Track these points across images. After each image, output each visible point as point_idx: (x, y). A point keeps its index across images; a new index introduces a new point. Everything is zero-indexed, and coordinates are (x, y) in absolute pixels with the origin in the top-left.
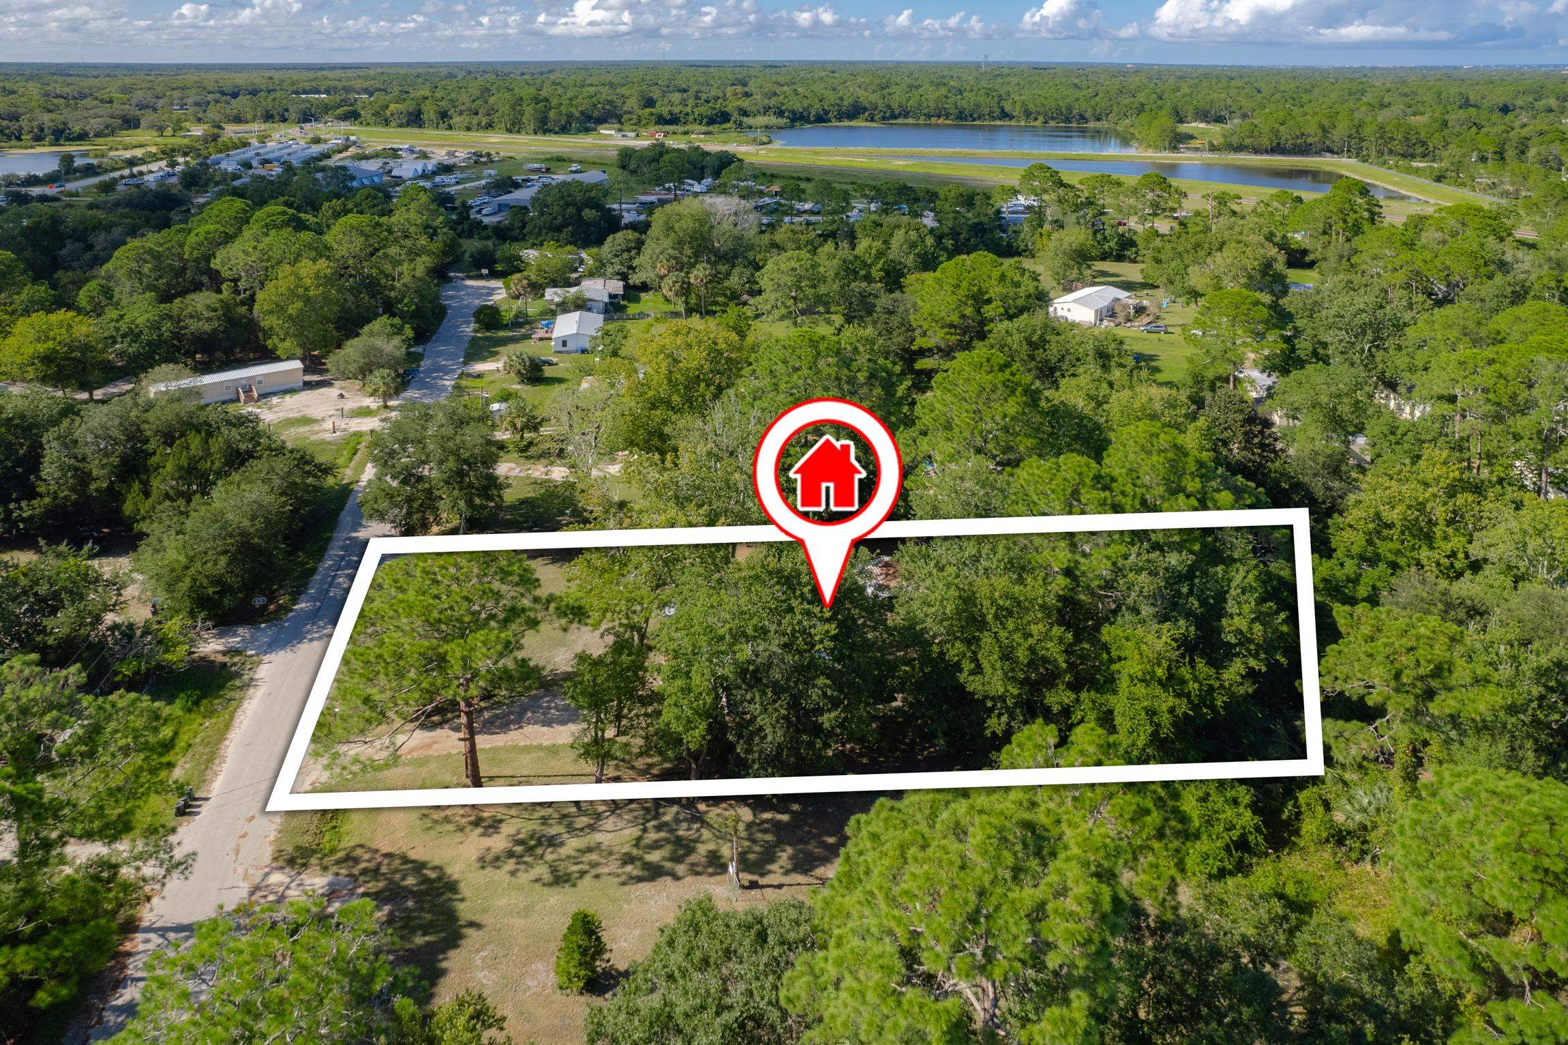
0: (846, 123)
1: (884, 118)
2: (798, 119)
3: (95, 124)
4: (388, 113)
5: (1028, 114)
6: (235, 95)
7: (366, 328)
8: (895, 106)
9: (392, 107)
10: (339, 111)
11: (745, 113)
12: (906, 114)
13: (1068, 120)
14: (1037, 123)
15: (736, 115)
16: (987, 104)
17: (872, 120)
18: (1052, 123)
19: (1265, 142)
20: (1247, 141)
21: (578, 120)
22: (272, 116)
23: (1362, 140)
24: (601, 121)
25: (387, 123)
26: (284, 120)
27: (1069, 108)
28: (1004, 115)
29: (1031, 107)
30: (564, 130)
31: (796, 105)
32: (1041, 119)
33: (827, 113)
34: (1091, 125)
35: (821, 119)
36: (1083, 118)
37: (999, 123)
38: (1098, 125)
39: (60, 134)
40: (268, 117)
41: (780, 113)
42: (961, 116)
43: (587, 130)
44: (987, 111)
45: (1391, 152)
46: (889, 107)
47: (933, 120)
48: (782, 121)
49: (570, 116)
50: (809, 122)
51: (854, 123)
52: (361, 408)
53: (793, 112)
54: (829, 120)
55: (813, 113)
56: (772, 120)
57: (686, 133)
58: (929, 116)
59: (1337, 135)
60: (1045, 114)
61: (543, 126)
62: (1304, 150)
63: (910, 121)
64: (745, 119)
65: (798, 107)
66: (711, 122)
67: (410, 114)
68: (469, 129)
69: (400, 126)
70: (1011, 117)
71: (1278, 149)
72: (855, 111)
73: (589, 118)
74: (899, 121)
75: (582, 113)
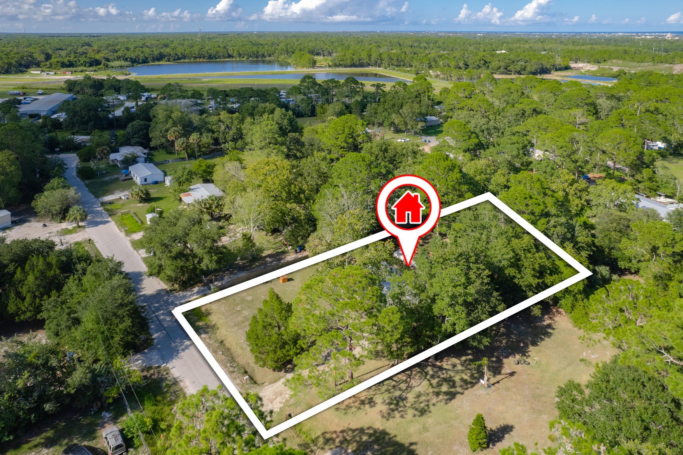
0: (157, 63)
1: (174, 60)
2: (134, 62)
5: (240, 55)
7: (48, 185)
8: (179, 54)
11: (108, 60)
12: (184, 57)
13: (257, 57)
14: (244, 59)
15: (103, 61)
16: (222, 51)
17: (169, 61)
18: (251, 59)
19: (349, 62)
20: (341, 63)
21: (15, 66)
23: (382, 60)
24: (28, 66)
27: (258, 52)
28: (230, 56)
29: (241, 52)
31: (131, 54)
32: (246, 57)
33: (147, 58)
34: (267, 59)
35: (145, 61)
36: (263, 56)
37: (227, 59)
38: (270, 58)
41: (126, 60)
42: (210, 57)
44: (222, 54)
45: (392, 64)
46: (176, 54)
47: (198, 60)
48: (128, 63)
50: (140, 63)
51: (161, 63)
52: (63, 230)
53: (131, 59)
54: (148, 62)
55: (141, 59)
56: (123, 63)
57: (82, 71)
58: (195, 58)
59: (373, 58)
60: (248, 54)
62: (362, 65)
63: (187, 60)
64: (109, 63)
65: (133, 56)
66: (91, 65)
70: (233, 57)
71: (354, 65)
72: (160, 57)
73: (21, 65)
74: (182, 61)
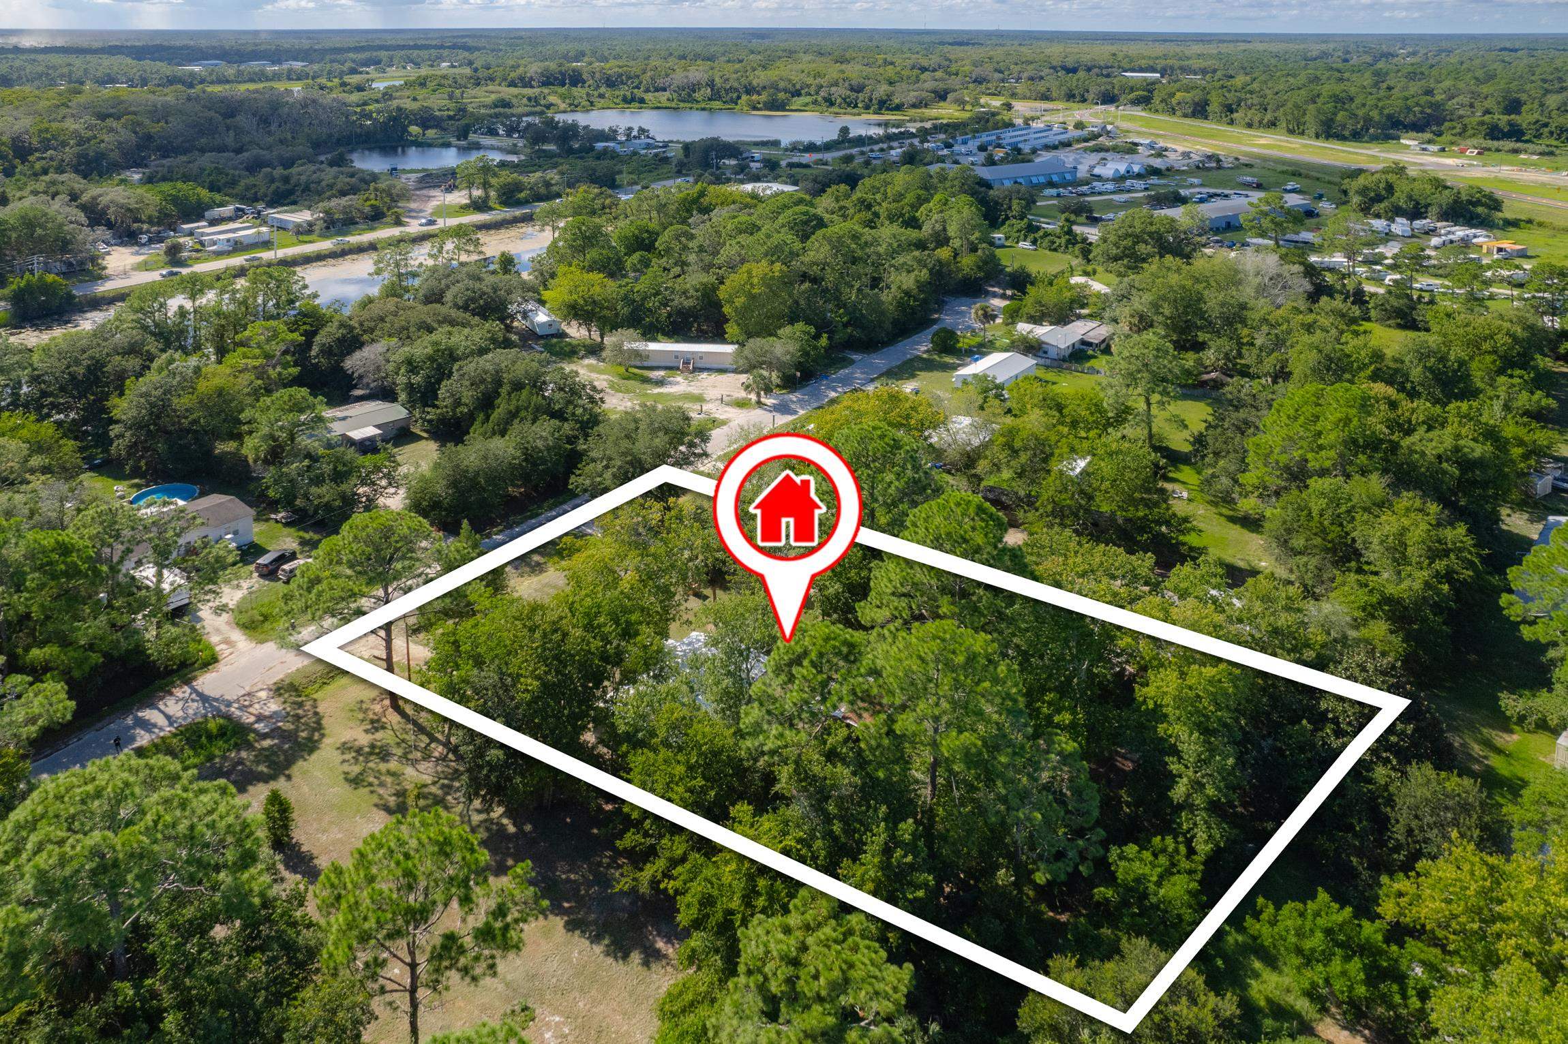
3: (912, 96)
4: (1174, 101)
6: (1074, 71)
9: (1179, 95)
10: (1133, 96)
22: (1074, 96)
25: (1173, 111)
26: (1084, 100)
30: (1356, 136)
39: (884, 105)
40: (1070, 97)
43: (1387, 138)
49: (1368, 121)
61: (1329, 131)
67: (1196, 104)
68: (1250, 126)
69: (1185, 116)
75: (1389, 117)
